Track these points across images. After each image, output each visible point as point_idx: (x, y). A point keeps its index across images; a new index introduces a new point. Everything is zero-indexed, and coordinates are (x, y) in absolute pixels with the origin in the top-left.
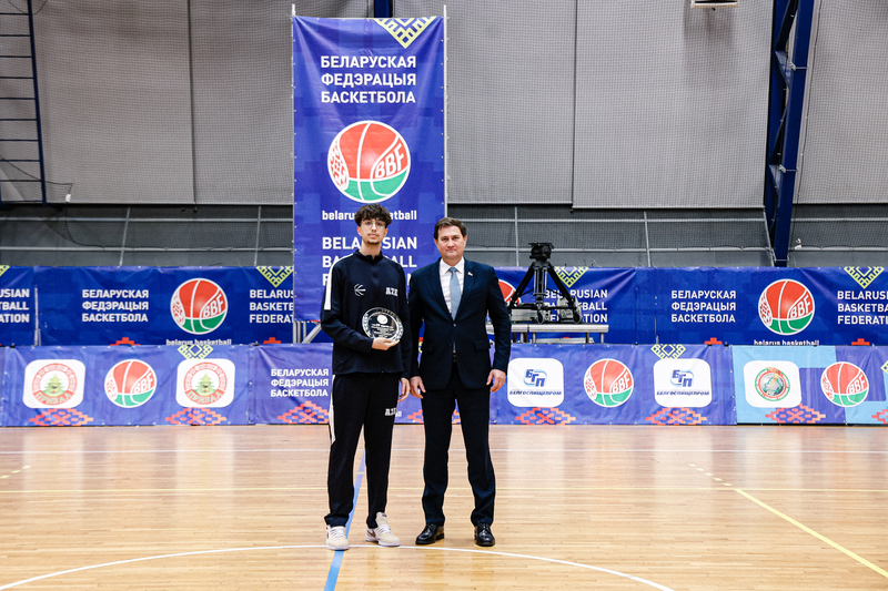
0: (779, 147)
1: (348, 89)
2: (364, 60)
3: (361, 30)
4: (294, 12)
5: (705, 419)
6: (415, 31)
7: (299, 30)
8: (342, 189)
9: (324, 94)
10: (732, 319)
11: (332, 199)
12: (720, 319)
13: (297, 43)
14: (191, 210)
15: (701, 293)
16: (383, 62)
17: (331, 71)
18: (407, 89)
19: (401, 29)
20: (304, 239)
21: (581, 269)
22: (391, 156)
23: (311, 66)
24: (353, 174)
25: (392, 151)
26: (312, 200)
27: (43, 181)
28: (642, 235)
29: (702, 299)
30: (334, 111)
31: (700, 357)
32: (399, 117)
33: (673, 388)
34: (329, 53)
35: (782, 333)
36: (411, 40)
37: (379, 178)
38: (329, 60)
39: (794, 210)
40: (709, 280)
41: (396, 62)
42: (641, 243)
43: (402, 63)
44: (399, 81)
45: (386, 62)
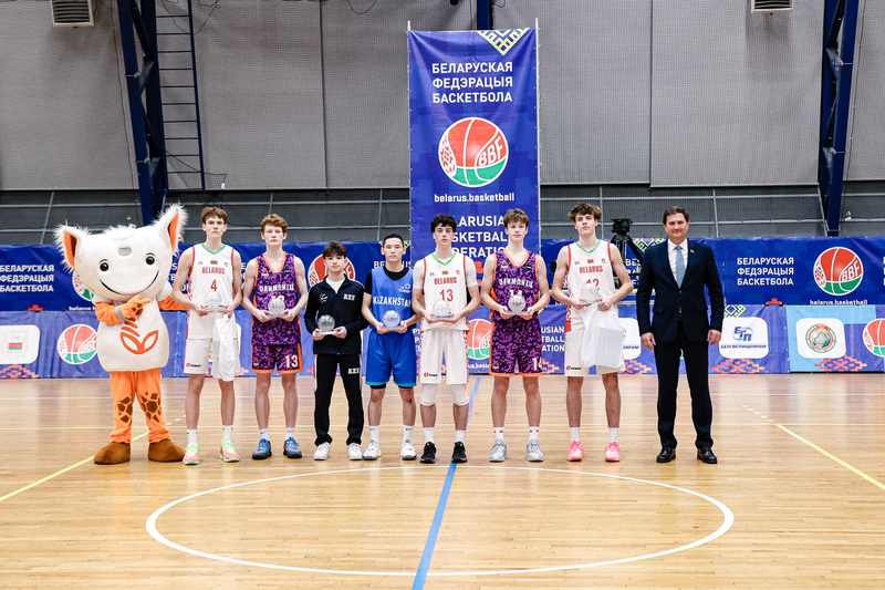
0: (830, 133)
1: (455, 91)
2: (468, 66)
3: (465, 41)
4: (409, 27)
5: (763, 368)
6: (512, 40)
7: (413, 42)
8: (451, 175)
9: (435, 96)
10: (791, 282)
11: (442, 184)
12: (780, 282)
13: (412, 54)
14: (323, 194)
15: (763, 260)
16: (484, 67)
17: (440, 76)
18: (505, 90)
19: (499, 39)
20: (419, 218)
21: (658, 240)
22: (492, 146)
23: (424, 72)
24: (460, 163)
25: (493, 143)
26: (425, 185)
27: (202, 172)
28: (712, 209)
29: (764, 265)
30: (443, 110)
31: (759, 315)
32: (498, 114)
34: (439, 61)
35: (834, 294)
36: (508, 48)
37: (482, 166)
38: (439, 67)
39: (844, 186)
40: (771, 249)
41: (496, 67)
42: (711, 218)
43: (500, 68)
44: (498, 83)
45: (487, 67)
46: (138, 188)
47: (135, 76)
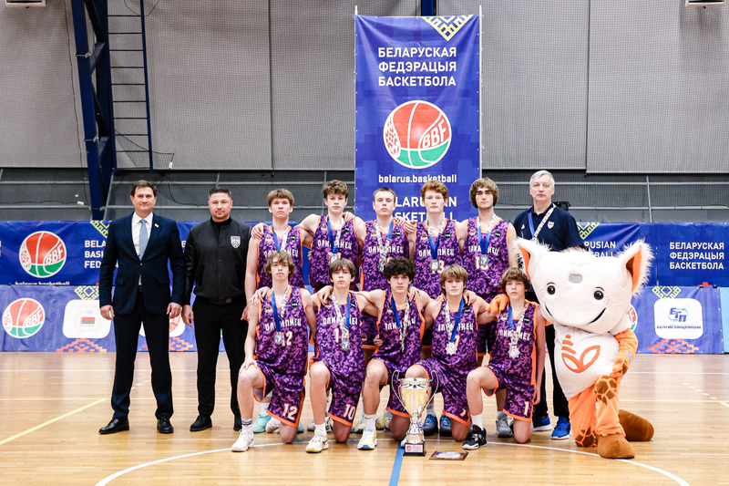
1: (400, 74)
2: (414, 51)
3: (411, 26)
4: (356, 12)
5: (697, 349)
6: (456, 27)
7: (359, 23)
8: (395, 157)
9: (381, 79)
10: (721, 266)
11: (387, 166)
12: (711, 267)
13: (359, 38)
14: (269, 175)
15: (695, 245)
16: (429, 52)
17: (386, 60)
18: (449, 74)
19: (444, 25)
20: (363, 198)
21: (593, 224)
22: (436, 129)
23: (370, 56)
24: (404, 144)
25: (436, 126)
26: (370, 166)
27: (150, 151)
28: (645, 195)
29: (696, 250)
30: (389, 93)
31: (693, 297)
32: (441, 98)
33: (671, 323)
34: (385, 45)
36: (452, 34)
37: (425, 148)
38: (386, 51)
40: (702, 234)
41: (440, 52)
42: (644, 203)
43: (445, 53)
44: (442, 68)
45: (432, 52)
46: (87, 166)
47: (86, 56)
